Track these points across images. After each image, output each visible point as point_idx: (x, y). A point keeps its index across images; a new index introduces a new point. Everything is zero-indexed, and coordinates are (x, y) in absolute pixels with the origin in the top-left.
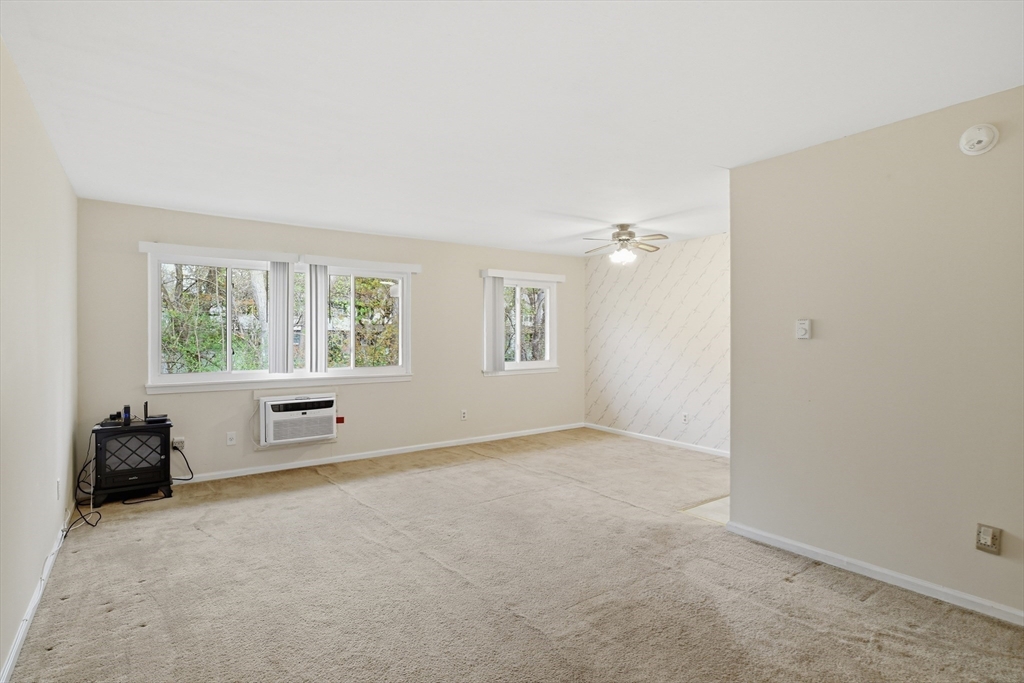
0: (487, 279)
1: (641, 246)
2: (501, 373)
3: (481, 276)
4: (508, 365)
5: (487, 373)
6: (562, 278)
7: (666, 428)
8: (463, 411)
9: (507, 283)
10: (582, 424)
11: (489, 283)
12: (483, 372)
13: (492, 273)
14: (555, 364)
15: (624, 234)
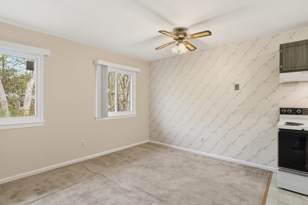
0: (97, 66)
1: (194, 36)
2: (106, 118)
3: (94, 64)
4: (110, 114)
5: (98, 118)
6: (138, 70)
7: (191, 144)
8: (82, 141)
9: (109, 70)
10: (147, 141)
11: (99, 68)
12: (95, 118)
13: (100, 62)
14: (135, 113)
15: (181, 34)
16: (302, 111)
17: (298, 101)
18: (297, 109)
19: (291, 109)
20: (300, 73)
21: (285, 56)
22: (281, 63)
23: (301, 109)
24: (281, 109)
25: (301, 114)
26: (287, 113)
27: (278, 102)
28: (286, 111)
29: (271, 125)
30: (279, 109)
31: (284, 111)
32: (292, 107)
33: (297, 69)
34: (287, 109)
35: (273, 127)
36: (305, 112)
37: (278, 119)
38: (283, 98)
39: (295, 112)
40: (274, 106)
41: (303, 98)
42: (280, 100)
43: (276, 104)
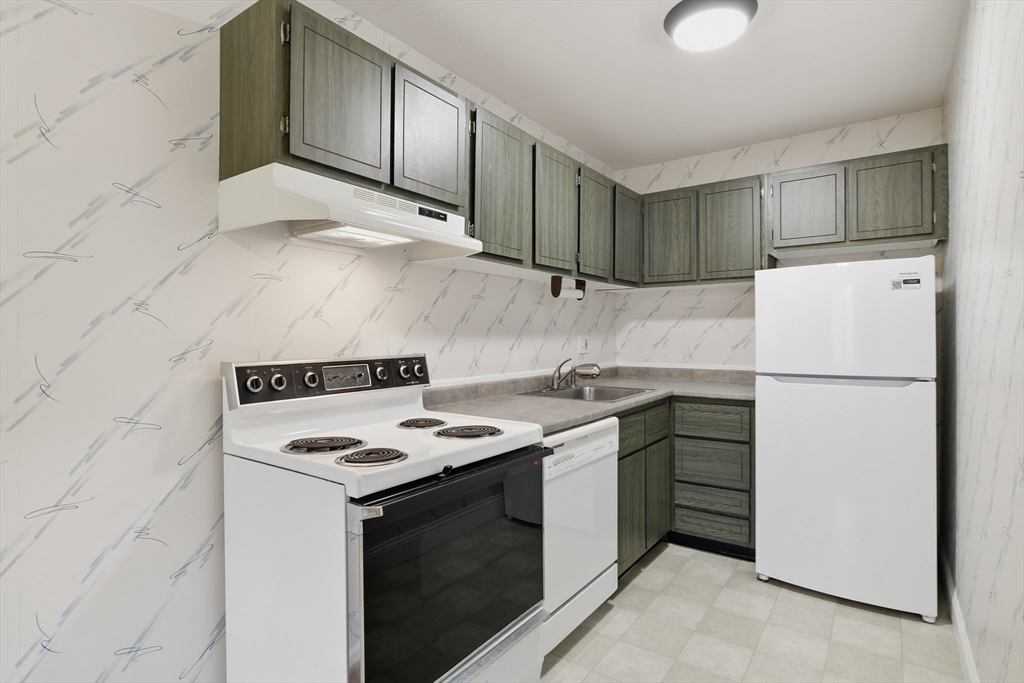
16: (320, 376)
17: (291, 327)
18: (302, 368)
19: (282, 368)
24: (242, 373)
26: (271, 394)
27: (208, 334)
28: (267, 381)
29: (174, 477)
30: (234, 376)
31: (257, 384)
35: (184, 487)
38: (229, 311)
39: (297, 384)
40: (187, 356)
41: (306, 313)
42: (218, 318)
43: (197, 345)
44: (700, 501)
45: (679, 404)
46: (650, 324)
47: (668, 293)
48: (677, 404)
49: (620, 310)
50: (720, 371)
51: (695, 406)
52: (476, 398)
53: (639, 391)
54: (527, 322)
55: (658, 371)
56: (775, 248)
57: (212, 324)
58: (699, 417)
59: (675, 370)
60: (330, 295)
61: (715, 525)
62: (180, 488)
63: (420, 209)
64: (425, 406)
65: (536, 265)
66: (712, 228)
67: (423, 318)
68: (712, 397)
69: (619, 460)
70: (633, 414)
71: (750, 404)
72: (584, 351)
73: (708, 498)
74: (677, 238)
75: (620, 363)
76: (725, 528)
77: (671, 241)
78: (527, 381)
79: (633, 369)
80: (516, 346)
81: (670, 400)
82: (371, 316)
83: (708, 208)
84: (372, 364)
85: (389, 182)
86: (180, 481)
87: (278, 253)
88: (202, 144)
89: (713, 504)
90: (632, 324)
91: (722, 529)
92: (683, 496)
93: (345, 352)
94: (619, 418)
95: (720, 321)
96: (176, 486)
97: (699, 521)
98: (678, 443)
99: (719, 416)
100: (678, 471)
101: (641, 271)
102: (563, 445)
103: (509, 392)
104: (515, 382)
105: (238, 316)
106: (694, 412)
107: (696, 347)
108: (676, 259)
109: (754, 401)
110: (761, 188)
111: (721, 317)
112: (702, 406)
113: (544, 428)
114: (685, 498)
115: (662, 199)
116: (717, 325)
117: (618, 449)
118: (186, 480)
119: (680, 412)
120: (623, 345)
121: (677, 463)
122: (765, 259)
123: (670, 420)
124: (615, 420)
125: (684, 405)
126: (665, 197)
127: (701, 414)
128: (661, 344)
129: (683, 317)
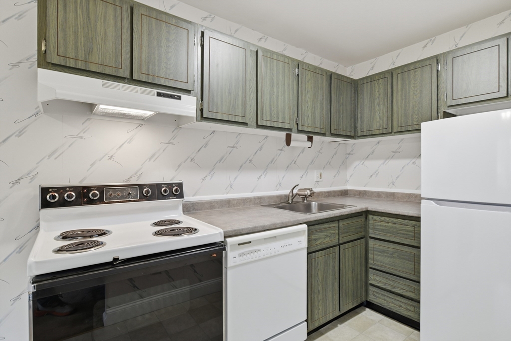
16: (101, 193)
17: (92, 165)
18: (89, 189)
19: (74, 188)
20: (98, 82)
21: (55, 14)
22: (42, 36)
23: (100, 188)
24: (44, 191)
25: (101, 201)
26: (63, 203)
28: (61, 196)
29: (13, 246)
30: (38, 193)
31: (54, 197)
32: (76, 183)
33: (93, 68)
34: (61, 190)
35: (19, 252)
36: (108, 195)
37: (35, 224)
38: (50, 156)
39: (84, 198)
40: (21, 181)
41: (103, 157)
42: (41, 160)
43: (27, 175)
44: (385, 284)
45: (372, 216)
46: (368, 163)
47: (378, 142)
48: (371, 217)
49: (350, 154)
50: (413, 194)
51: (383, 218)
52: (229, 207)
53: (343, 206)
54: (272, 162)
55: (372, 193)
56: (449, 106)
57: (37, 164)
58: (386, 226)
59: (383, 193)
60: (120, 147)
61: (396, 302)
62: (17, 253)
63: (158, 93)
64: (183, 212)
65: (259, 126)
66: (402, 96)
67: (189, 160)
68: (394, 213)
69: (308, 254)
70: (326, 222)
71: (417, 219)
72: (319, 179)
73: (392, 283)
74: (379, 105)
75: (349, 187)
76: (402, 305)
77: (374, 107)
78: (270, 197)
79: (357, 191)
80: (263, 176)
81: (366, 214)
82: (150, 159)
83: (399, 83)
84: (141, 186)
85: (128, 77)
86: (17, 249)
87: (83, 124)
88: (30, 64)
89: (394, 288)
90: (356, 163)
91: (401, 306)
92: (374, 278)
93: (131, 179)
94: (308, 226)
95: (414, 160)
96: (14, 252)
97: (385, 298)
98: (371, 243)
99: (399, 227)
100: (370, 261)
101: (355, 127)
102: (250, 242)
103: (255, 204)
104: (260, 198)
105: (55, 159)
106: (382, 223)
107: (397, 178)
108: (378, 120)
109: (420, 218)
110: (437, 63)
111: (415, 157)
112: (387, 219)
113: (224, 232)
114: (375, 280)
115: (369, 80)
116: (411, 163)
117: (307, 246)
118: (21, 248)
119: (373, 222)
120: (351, 176)
121: (370, 256)
122: (441, 114)
123: (365, 227)
124: (305, 226)
125: (375, 217)
126: (371, 79)
127: (387, 224)
128: (374, 176)
129: (388, 158)
